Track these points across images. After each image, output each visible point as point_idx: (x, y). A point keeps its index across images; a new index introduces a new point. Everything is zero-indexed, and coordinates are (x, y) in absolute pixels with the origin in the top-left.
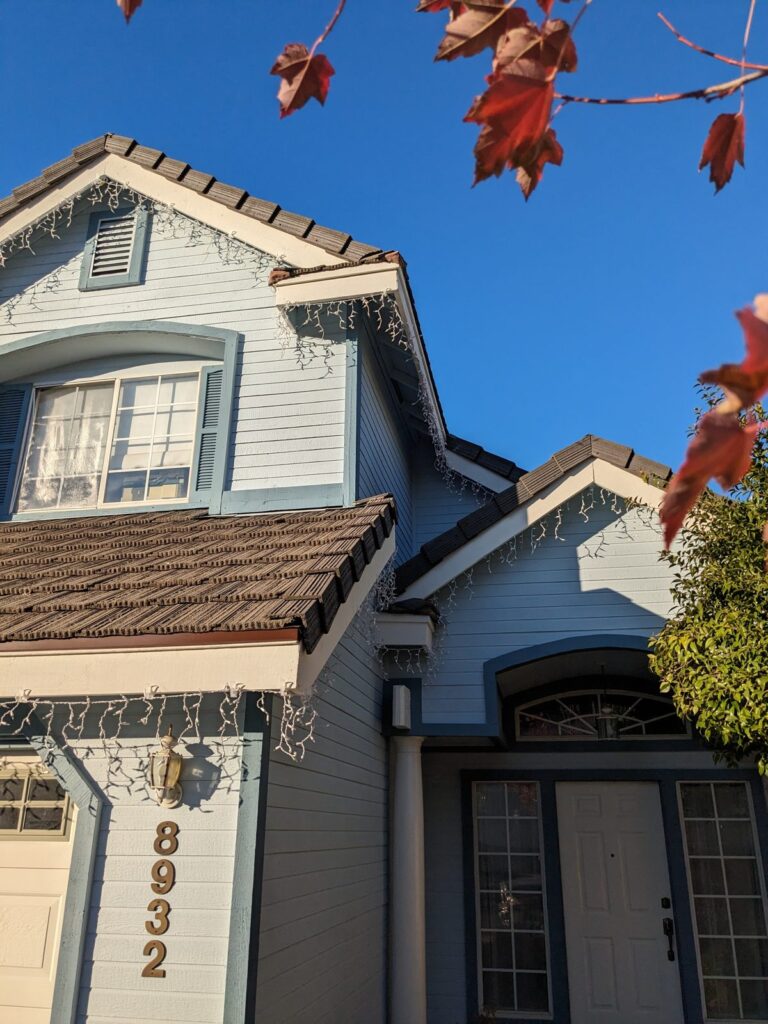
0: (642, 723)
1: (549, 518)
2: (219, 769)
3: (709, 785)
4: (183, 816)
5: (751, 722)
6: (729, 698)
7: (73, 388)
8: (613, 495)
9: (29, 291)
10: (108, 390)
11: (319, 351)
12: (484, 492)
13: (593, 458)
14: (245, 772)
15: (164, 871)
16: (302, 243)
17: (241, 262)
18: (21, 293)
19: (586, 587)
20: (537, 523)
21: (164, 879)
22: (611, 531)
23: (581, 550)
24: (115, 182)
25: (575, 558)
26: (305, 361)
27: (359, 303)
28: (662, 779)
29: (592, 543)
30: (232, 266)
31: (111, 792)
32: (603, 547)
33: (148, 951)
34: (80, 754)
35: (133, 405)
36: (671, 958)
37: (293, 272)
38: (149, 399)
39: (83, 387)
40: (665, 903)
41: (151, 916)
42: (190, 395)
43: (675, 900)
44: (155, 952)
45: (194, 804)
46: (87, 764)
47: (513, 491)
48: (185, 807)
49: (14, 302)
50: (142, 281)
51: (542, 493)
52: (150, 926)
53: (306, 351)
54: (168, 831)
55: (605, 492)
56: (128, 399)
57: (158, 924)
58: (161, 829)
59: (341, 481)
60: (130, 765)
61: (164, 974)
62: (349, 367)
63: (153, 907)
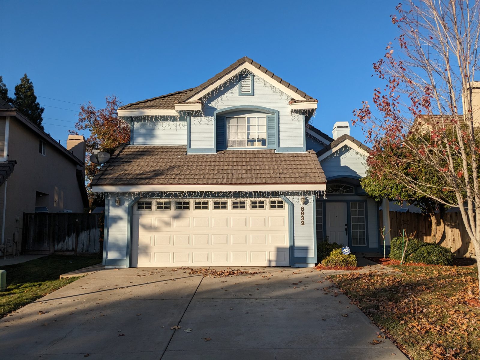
0: (345, 191)
1: (336, 152)
2: (309, 200)
3: (357, 203)
4: (304, 206)
5: (377, 194)
6: (374, 190)
7: (235, 118)
8: (349, 147)
9: (226, 94)
10: (244, 119)
11: (296, 116)
12: (323, 144)
13: (346, 139)
14: (313, 200)
15: (303, 213)
16: (295, 93)
17: (277, 92)
18: (224, 95)
19: (342, 165)
20: (334, 152)
21: (303, 214)
22: (347, 153)
23: (341, 157)
24: (248, 70)
25: (340, 159)
26: (293, 119)
27: (309, 110)
28: (347, 202)
29: (343, 156)
30: (275, 93)
31: (293, 203)
32: (346, 157)
33: (302, 222)
34: (288, 198)
35: (249, 124)
36: (346, 235)
37: (295, 102)
38: (254, 122)
39: (237, 118)
40: (346, 225)
41: (302, 218)
42: (264, 122)
43: (348, 225)
44: (303, 222)
45: (306, 204)
46: (289, 199)
47: (330, 145)
48: (305, 205)
49: (222, 97)
50: (254, 95)
51: (336, 146)
52: (301, 219)
53: (293, 116)
54: (303, 208)
55: (348, 146)
56: (248, 122)
57: (303, 219)
58: (302, 208)
59: (303, 147)
60: (296, 199)
61: (304, 225)
62: (303, 121)
63: (302, 217)
